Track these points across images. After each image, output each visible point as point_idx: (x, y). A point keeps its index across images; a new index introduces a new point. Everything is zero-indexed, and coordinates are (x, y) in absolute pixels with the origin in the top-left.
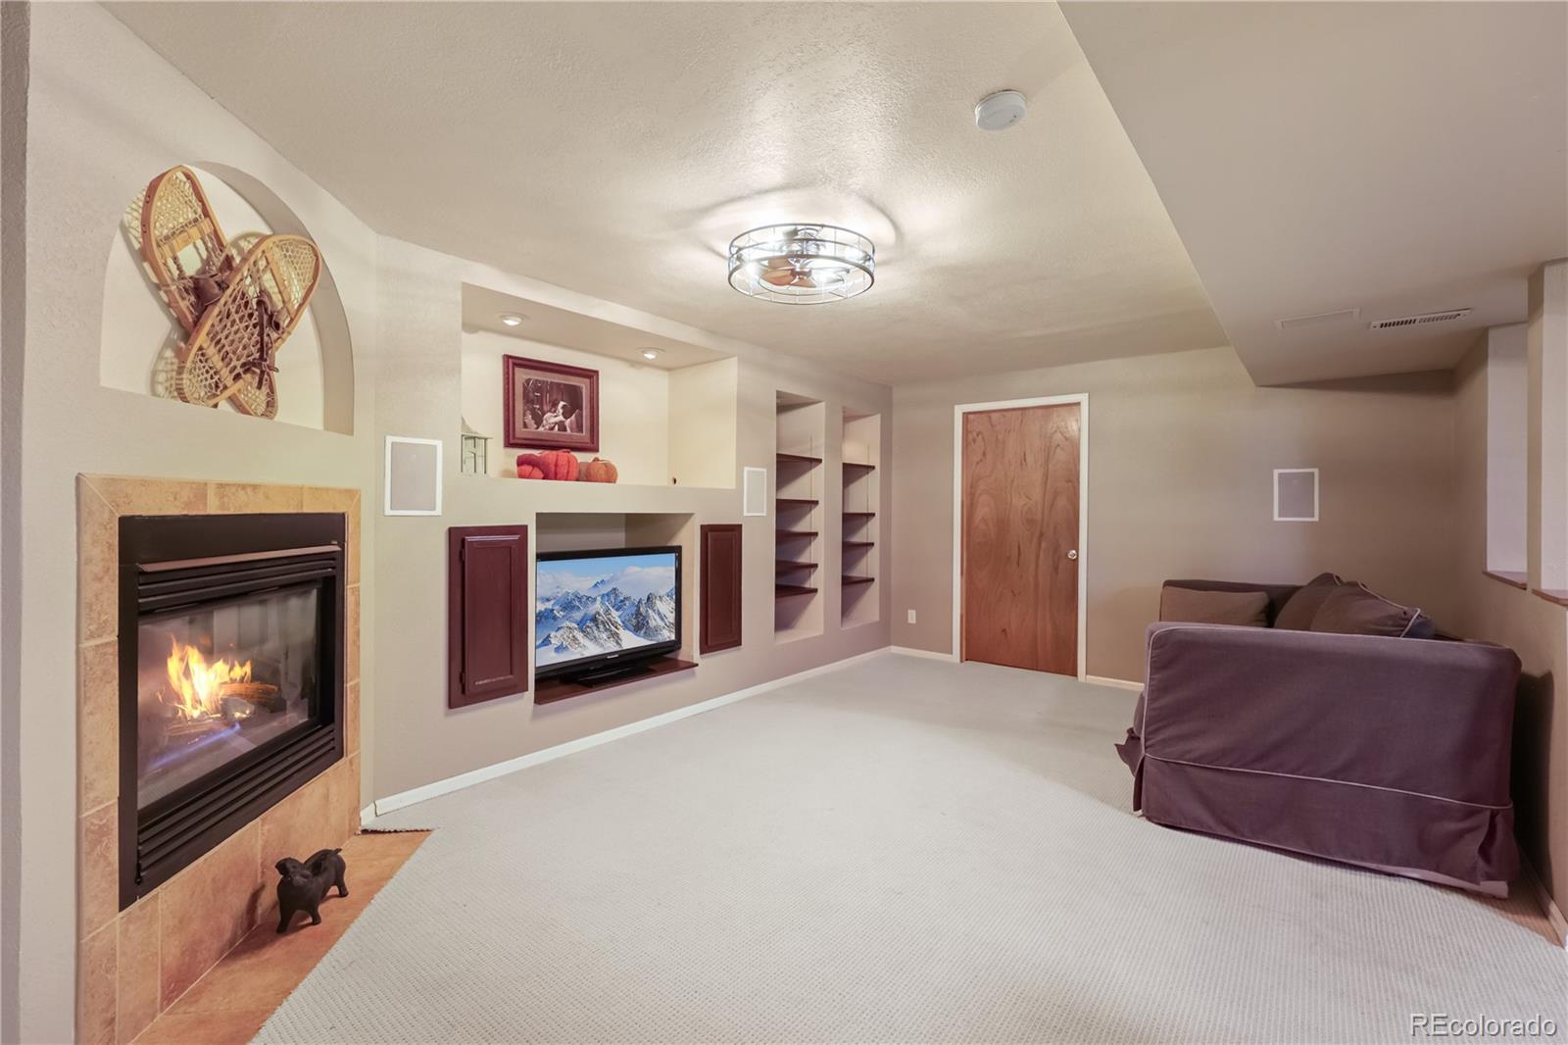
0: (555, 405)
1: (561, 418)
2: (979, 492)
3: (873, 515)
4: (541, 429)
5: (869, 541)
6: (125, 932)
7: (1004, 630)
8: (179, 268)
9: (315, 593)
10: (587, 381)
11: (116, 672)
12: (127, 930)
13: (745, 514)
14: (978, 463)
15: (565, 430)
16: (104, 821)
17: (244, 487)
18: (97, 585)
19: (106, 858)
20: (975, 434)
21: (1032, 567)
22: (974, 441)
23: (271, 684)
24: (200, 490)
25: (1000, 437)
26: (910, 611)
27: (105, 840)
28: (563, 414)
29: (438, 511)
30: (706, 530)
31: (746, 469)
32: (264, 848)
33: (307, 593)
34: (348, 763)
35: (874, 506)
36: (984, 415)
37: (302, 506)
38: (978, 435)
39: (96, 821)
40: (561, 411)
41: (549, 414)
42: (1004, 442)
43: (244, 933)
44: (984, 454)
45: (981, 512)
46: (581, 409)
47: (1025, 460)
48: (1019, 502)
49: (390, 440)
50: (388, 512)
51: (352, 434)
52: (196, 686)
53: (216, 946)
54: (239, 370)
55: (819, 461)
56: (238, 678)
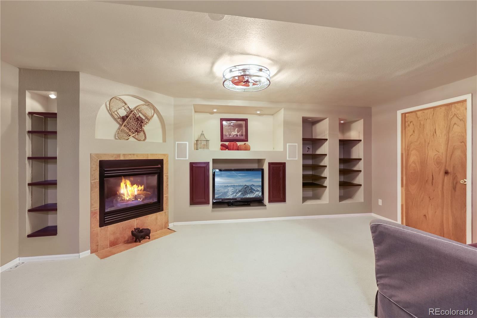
0: (235, 130)
1: (236, 133)
2: (411, 149)
3: (361, 159)
4: (231, 136)
5: (360, 170)
6: (100, 231)
7: (425, 215)
8: (119, 115)
9: (157, 175)
10: (244, 122)
11: (99, 186)
12: (101, 231)
13: (288, 159)
14: (411, 136)
15: (238, 136)
16: (96, 211)
17: (130, 154)
18: (94, 172)
19: (96, 218)
20: (409, 123)
21: (440, 186)
22: (409, 126)
23: (149, 192)
24: (119, 155)
25: (422, 123)
26: (379, 200)
27: (96, 215)
28: (237, 132)
29: (187, 158)
30: (270, 164)
31: (288, 144)
32: (137, 225)
33: (155, 175)
34: (164, 212)
35: (361, 156)
36: (413, 113)
37: (148, 158)
38: (410, 123)
39: (94, 211)
40: (236, 131)
41: (233, 132)
42: (424, 125)
43: (131, 240)
44: (414, 131)
45: (413, 158)
46: (243, 130)
47: (435, 133)
48: (431, 154)
49: (177, 143)
50: (176, 159)
51: (166, 142)
52: (128, 191)
53: (123, 240)
54: (134, 132)
55: (327, 140)
56: (140, 190)
